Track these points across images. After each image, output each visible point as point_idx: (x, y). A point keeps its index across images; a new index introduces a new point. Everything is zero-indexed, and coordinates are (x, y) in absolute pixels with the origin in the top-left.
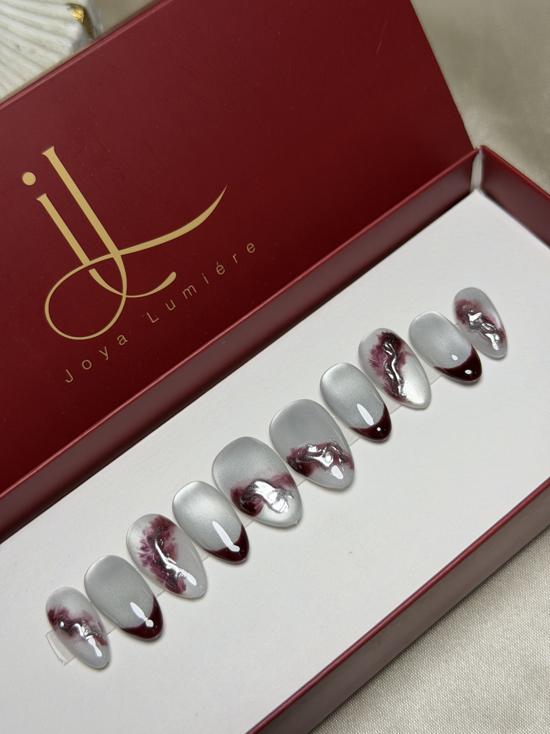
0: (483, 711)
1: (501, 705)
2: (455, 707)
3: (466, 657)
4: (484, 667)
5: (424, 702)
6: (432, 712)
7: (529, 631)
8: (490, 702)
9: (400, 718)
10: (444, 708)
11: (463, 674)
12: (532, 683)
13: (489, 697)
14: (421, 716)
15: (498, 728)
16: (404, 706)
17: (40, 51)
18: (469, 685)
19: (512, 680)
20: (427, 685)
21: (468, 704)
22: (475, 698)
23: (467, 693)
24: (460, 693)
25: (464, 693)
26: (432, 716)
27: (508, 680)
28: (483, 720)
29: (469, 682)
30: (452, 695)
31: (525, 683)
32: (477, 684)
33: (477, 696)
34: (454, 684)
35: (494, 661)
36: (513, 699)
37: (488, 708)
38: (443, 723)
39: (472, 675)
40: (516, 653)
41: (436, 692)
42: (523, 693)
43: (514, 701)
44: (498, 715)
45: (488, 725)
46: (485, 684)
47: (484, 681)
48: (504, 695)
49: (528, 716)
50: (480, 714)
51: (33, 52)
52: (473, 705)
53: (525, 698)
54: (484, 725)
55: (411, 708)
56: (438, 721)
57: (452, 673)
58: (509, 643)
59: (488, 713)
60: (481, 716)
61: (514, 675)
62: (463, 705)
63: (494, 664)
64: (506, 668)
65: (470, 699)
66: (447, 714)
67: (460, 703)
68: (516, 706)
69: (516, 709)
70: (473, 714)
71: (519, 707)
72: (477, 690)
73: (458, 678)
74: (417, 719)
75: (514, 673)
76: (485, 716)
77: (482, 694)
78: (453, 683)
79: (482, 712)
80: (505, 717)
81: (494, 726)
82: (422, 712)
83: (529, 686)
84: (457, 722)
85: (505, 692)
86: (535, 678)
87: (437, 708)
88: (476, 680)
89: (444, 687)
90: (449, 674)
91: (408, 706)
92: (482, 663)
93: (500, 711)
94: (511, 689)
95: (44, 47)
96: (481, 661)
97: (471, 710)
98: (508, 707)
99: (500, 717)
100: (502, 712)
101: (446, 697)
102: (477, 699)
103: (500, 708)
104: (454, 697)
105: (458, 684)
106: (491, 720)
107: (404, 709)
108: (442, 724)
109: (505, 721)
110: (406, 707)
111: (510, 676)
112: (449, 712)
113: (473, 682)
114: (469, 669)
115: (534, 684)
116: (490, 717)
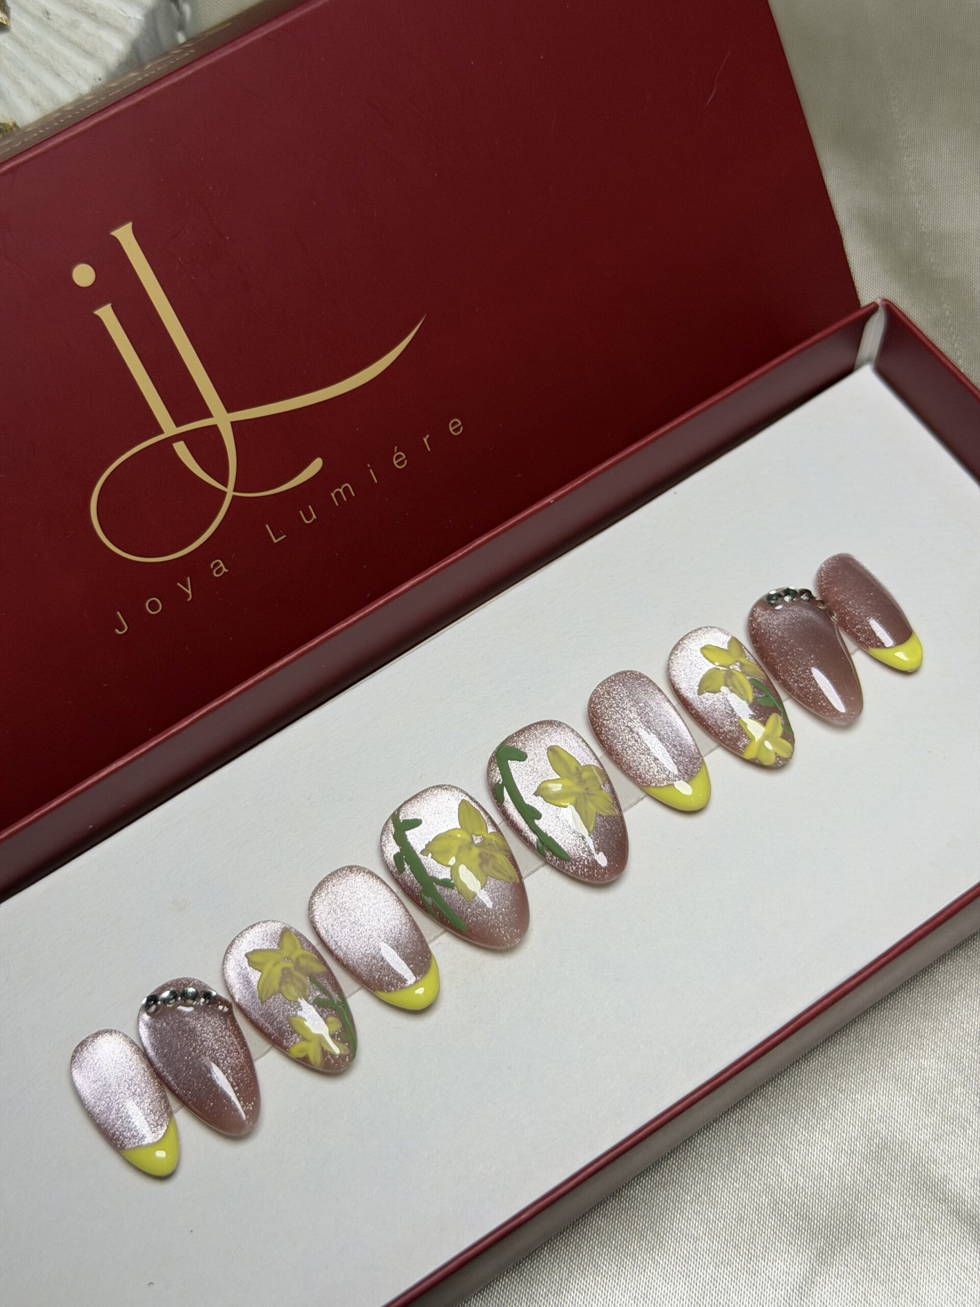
0: (797, 1208)
1: (825, 1199)
2: (750, 1199)
3: (772, 1118)
4: (801, 1135)
5: (699, 1189)
6: (713, 1207)
7: (877, 1079)
8: (809, 1193)
9: (659, 1214)
10: (733, 1199)
11: (767, 1145)
12: (879, 1166)
13: (807, 1185)
14: (694, 1211)
15: (820, 1237)
16: (667, 1194)
17: (87, 25)
18: (775, 1165)
19: (845, 1159)
20: (705, 1162)
21: (773, 1195)
22: (785, 1186)
23: (772, 1177)
24: (760, 1177)
25: (766, 1177)
26: (712, 1212)
27: (839, 1159)
28: (796, 1223)
29: (776, 1159)
30: (746, 1180)
31: (867, 1165)
32: (788, 1162)
33: (788, 1182)
34: (751, 1162)
35: (818, 1126)
36: (846, 1191)
37: (804, 1203)
38: (730, 1224)
39: (780, 1148)
40: (855, 1115)
41: (720, 1174)
42: (863, 1183)
43: (848, 1195)
44: (821, 1217)
45: (803, 1231)
46: (801, 1162)
47: (800, 1158)
48: (832, 1184)
49: (869, 1221)
50: (791, 1213)
51: (74, 25)
52: (781, 1198)
53: (866, 1190)
54: (798, 1231)
55: (678, 1199)
56: (722, 1222)
57: (748, 1142)
58: (843, 1097)
59: (805, 1211)
60: (793, 1216)
61: (849, 1152)
62: (764, 1197)
63: (818, 1130)
64: (836, 1139)
65: (776, 1187)
66: (738, 1210)
67: (759, 1192)
68: (851, 1202)
69: (850, 1207)
70: (780, 1212)
71: (855, 1205)
72: (789, 1173)
73: (758, 1152)
74: (688, 1217)
75: (849, 1147)
76: (799, 1216)
77: (796, 1181)
78: (748, 1160)
79: (795, 1210)
80: (831, 1219)
81: (813, 1234)
82: (696, 1206)
83: (873, 1171)
84: (753, 1225)
85: (833, 1179)
86: (884, 1158)
87: (721, 1199)
88: (787, 1155)
89: (734, 1166)
90: (743, 1145)
91: (673, 1194)
92: (799, 1128)
93: (825, 1209)
94: (844, 1174)
95: (93, 16)
96: (796, 1125)
97: (777, 1205)
98: (838, 1204)
99: (824, 1220)
100: (827, 1212)
101: (736, 1182)
102: (787, 1188)
103: (825, 1204)
104: (749, 1182)
105: (756, 1162)
106: (809, 1223)
107: (666, 1199)
108: (728, 1227)
109: (832, 1227)
110: (670, 1197)
111: (843, 1152)
112: (741, 1207)
113: (782, 1160)
114: (776, 1137)
115: (881, 1169)
116: (807, 1219)
